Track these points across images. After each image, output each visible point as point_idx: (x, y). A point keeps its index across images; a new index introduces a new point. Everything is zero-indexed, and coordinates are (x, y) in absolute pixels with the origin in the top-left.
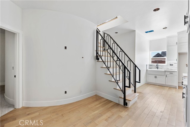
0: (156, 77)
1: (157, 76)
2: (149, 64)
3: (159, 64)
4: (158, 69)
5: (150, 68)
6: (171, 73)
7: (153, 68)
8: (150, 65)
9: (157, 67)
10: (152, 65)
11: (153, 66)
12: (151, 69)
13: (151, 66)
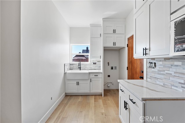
0: (78, 84)
1: (80, 82)
2: (69, 62)
3: (81, 63)
4: (80, 70)
5: (70, 69)
6: (96, 75)
7: (75, 69)
8: (70, 64)
9: (79, 67)
10: (72, 64)
11: (74, 66)
12: (72, 69)
13: (72, 66)
